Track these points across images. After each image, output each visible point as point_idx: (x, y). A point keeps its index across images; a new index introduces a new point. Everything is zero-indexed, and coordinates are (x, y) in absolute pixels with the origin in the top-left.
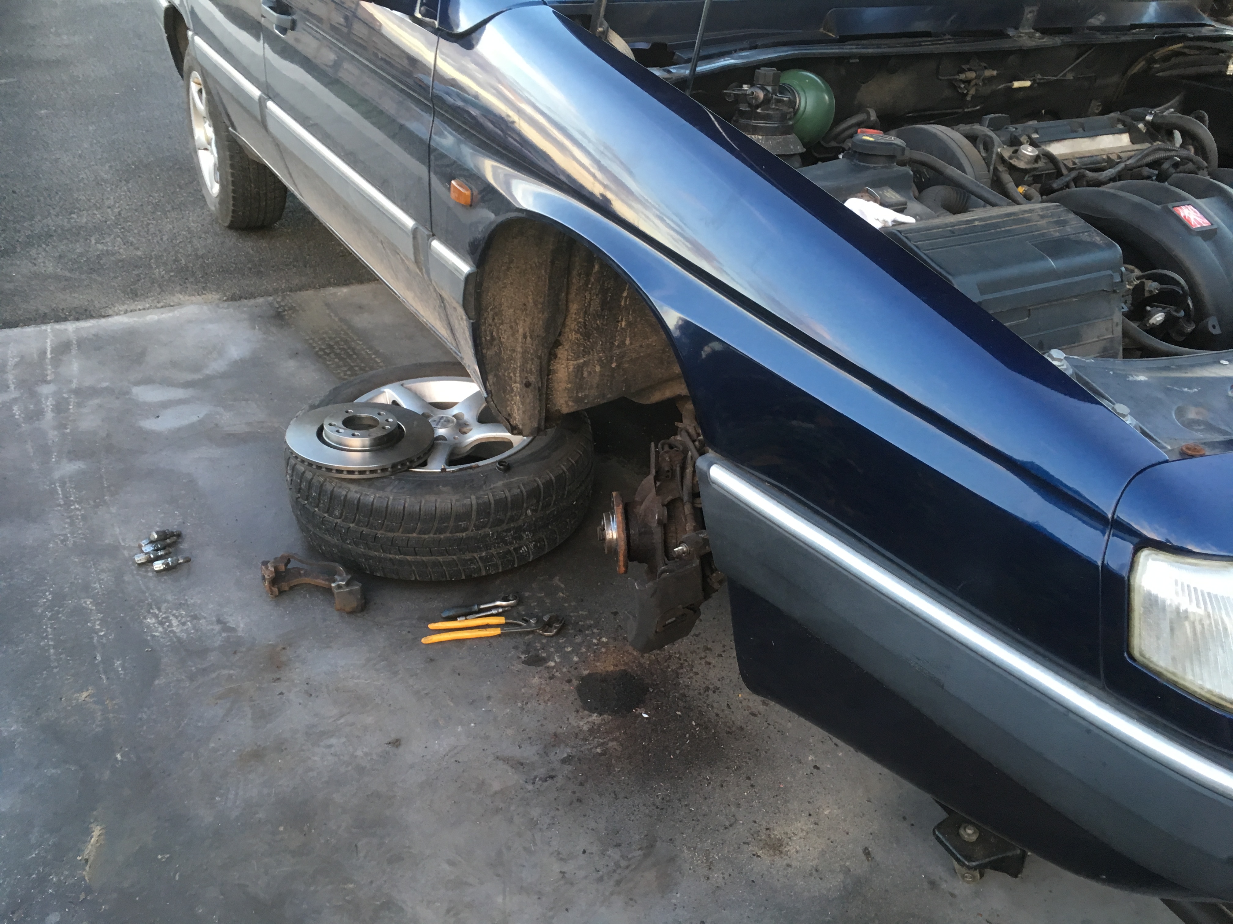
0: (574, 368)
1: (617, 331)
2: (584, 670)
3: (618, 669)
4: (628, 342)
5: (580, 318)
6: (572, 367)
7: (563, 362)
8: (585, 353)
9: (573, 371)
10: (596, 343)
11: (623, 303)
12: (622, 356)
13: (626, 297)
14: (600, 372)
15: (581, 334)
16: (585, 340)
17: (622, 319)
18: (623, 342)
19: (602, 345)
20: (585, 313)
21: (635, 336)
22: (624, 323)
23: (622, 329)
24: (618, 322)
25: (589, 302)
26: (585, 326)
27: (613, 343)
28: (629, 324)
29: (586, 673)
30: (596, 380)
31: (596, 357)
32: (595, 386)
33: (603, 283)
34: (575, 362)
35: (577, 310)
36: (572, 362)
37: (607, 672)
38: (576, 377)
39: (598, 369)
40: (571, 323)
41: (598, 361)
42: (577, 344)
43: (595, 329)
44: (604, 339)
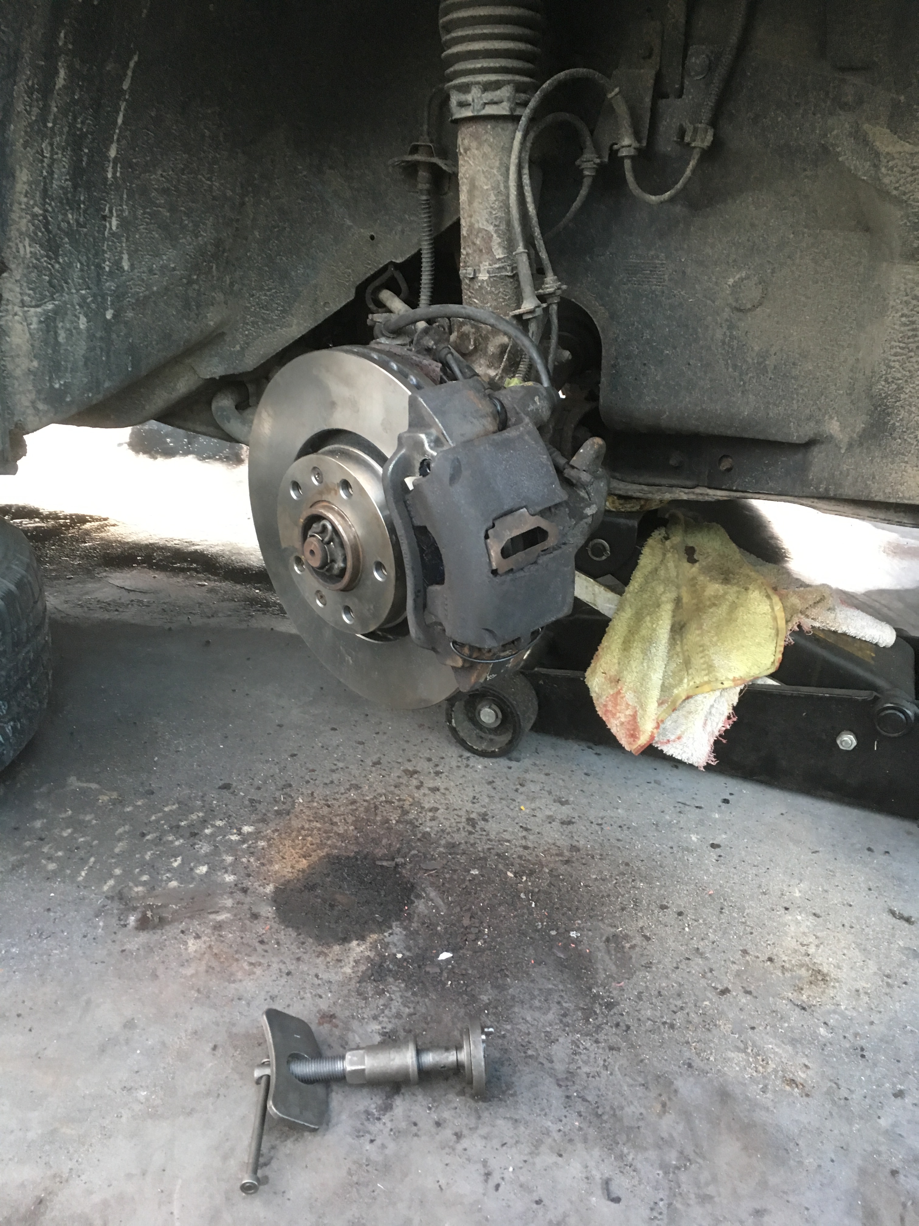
0: (40, 322)
1: (104, 239)
2: (263, 886)
3: (314, 858)
4: (126, 265)
5: (35, 204)
6: (35, 320)
7: (16, 309)
8: (55, 288)
9: (38, 330)
10: (70, 265)
11: (110, 175)
12: (119, 296)
13: (116, 160)
14: (88, 329)
15: (41, 246)
16: (50, 258)
17: (111, 211)
18: (117, 264)
19: (82, 270)
20: (45, 191)
21: (137, 250)
22: (114, 222)
23: (113, 234)
24: (104, 218)
25: (50, 166)
26: (46, 224)
27: (99, 267)
28: (124, 223)
29: (270, 889)
30: (81, 348)
31: (76, 299)
32: (81, 363)
33: (75, 118)
34: (39, 310)
35: (30, 183)
36: (32, 310)
37: (303, 871)
38: (46, 342)
39: (83, 322)
40: (20, 217)
41: (81, 307)
42: (35, 267)
43: (67, 234)
44: (84, 259)
